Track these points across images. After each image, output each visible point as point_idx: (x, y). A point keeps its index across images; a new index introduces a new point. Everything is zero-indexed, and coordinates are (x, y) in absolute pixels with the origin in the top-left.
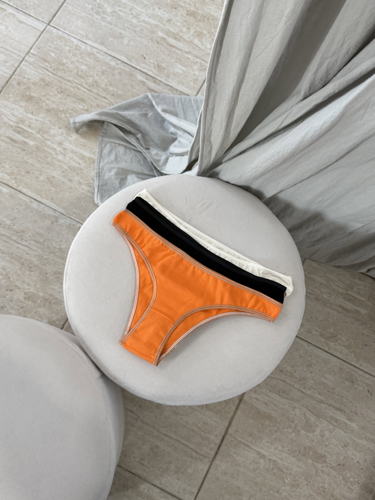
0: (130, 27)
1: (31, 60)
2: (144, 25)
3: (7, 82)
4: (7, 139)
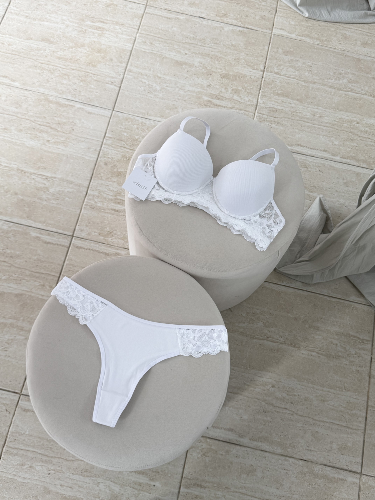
1: (109, 142)
2: (190, 94)
3: (96, 165)
4: (111, 211)
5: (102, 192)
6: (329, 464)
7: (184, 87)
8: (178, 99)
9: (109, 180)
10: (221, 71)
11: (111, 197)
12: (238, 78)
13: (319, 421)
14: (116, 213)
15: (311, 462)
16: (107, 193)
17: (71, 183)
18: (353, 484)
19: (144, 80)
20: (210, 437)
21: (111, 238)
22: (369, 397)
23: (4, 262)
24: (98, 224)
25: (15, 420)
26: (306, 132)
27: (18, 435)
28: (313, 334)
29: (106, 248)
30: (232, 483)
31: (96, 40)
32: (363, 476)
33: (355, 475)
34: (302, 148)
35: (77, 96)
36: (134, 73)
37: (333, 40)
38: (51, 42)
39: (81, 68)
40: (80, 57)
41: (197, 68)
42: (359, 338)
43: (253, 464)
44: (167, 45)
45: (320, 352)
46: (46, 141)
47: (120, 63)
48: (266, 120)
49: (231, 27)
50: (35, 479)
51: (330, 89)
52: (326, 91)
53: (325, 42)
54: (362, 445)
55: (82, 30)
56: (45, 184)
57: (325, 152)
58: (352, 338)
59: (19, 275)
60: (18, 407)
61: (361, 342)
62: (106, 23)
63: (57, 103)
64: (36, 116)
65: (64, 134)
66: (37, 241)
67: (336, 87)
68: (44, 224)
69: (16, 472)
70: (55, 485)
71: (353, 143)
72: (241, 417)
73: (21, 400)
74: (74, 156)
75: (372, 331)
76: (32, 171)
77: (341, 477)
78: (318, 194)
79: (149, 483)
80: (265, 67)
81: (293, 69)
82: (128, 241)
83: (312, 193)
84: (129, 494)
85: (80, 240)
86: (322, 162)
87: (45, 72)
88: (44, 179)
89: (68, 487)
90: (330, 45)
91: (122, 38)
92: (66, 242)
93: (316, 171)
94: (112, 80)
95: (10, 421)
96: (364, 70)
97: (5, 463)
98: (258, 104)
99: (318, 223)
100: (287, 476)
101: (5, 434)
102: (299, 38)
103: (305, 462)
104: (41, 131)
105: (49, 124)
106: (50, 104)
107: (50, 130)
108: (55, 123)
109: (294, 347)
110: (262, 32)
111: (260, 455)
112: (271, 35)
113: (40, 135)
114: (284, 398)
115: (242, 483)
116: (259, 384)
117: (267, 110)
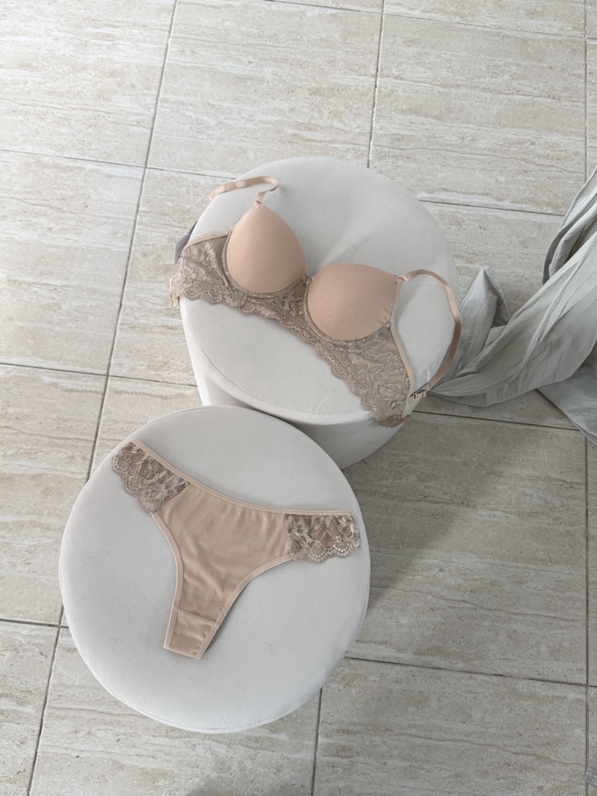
0: (248, 135)
1: (146, 219)
2: (264, 126)
4: (162, 329)
5: (145, 300)
6: (538, 677)
7: (252, 116)
8: (246, 137)
9: (154, 280)
10: (308, 83)
11: (159, 307)
12: (336, 93)
13: (517, 614)
14: (170, 331)
15: (511, 677)
16: (152, 301)
17: (95, 291)
18: (577, 702)
19: (188, 113)
20: (354, 656)
21: (167, 372)
22: (589, 568)
23: (8, 427)
24: (144, 351)
25: (55, 667)
26: (452, 167)
27: (63, 688)
28: (494, 483)
29: (161, 389)
30: (394, 722)
31: (104, 56)
32: (590, 689)
33: (578, 689)
34: (448, 193)
35: (86, 151)
36: (171, 102)
37: (480, 13)
38: (35, 69)
39: (86, 104)
40: (82, 88)
41: (271, 84)
42: (564, 481)
43: (423, 690)
44: (218, 52)
45: (507, 509)
46: (46, 230)
47: (147, 89)
48: (388, 155)
49: (317, 11)
50: (98, 750)
51: (483, 94)
52: (478, 98)
53: (468, 18)
54: (585, 643)
55: (81, 43)
56: (53, 298)
57: (485, 197)
58: (554, 482)
59: (32, 445)
60: (58, 646)
61: (568, 487)
62: (118, 27)
63: (56, 166)
64: (26, 192)
65: (73, 216)
66: (53, 389)
67: (492, 88)
68: (61, 362)
69: (67, 743)
70: (129, 755)
71: (528, 177)
72: (398, 622)
73: (62, 635)
74: (94, 249)
75: (584, 469)
76: (31, 280)
77: (557, 694)
78: (482, 265)
79: (270, 735)
80: (378, 69)
81: (422, 67)
82: (193, 374)
83: (472, 263)
84: (241, 756)
85: (120, 380)
86: (483, 213)
87: (30, 118)
88: (52, 290)
89: (149, 756)
90: (477, 22)
91: (146, 49)
92: (99, 386)
93: (474, 229)
94: (138, 118)
95: (48, 667)
96: (534, 56)
97: (50, 732)
98: (373, 131)
99: (486, 311)
100: (477, 702)
101: (43, 689)
102: (427, 15)
103: (501, 677)
104: (37, 215)
105: (48, 201)
106: (45, 169)
107: (50, 211)
108: (58, 200)
109: (468, 506)
110: (367, 12)
111: (433, 675)
112: (382, 17)
113: (35, 220)
114: (460, 586)
115: (410, 720)
116: (419, 569)
117: (388, 139)
